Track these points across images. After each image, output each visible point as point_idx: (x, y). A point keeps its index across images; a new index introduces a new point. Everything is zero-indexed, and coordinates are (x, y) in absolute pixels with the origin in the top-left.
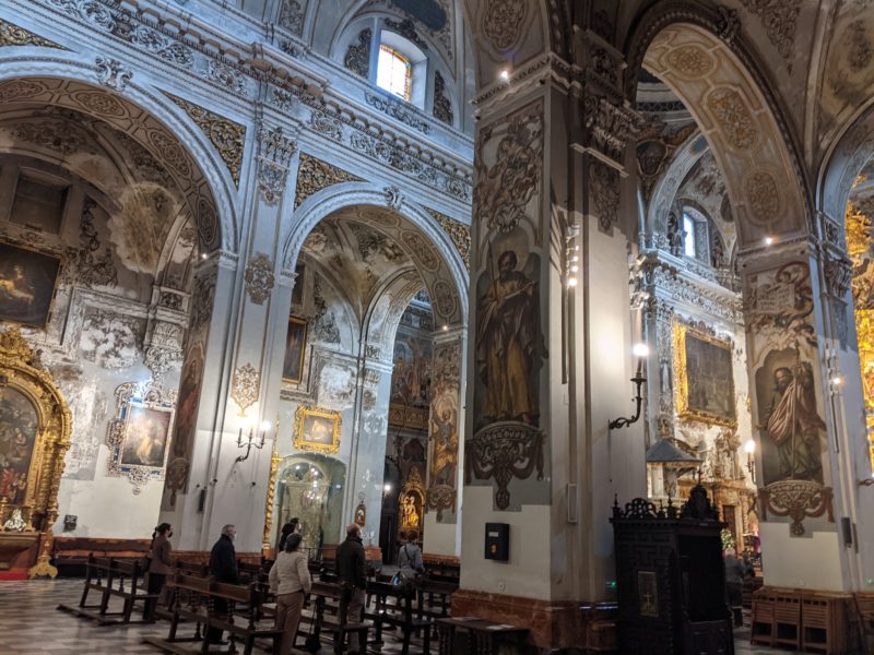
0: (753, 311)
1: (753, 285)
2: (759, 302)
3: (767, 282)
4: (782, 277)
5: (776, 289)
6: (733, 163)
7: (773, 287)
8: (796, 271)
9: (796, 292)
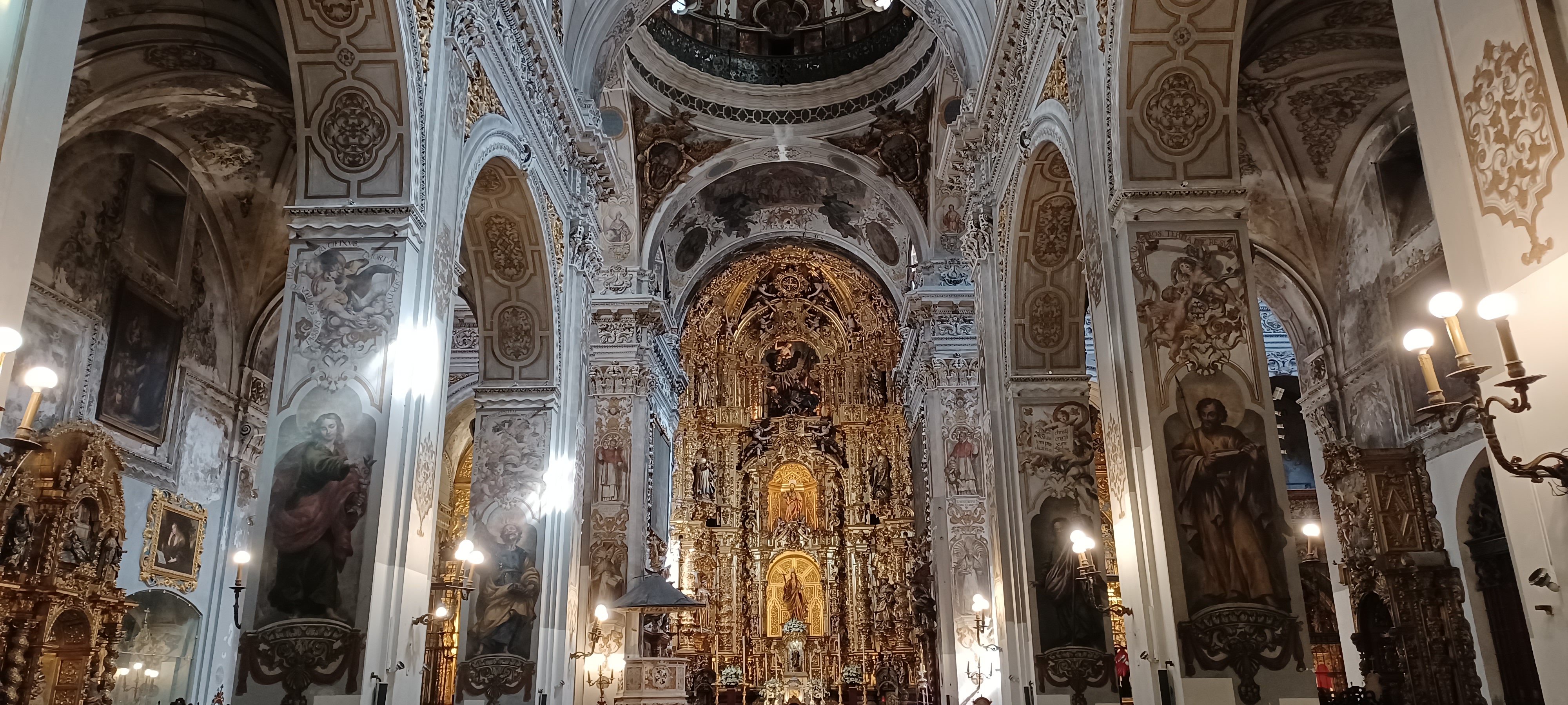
0: (1028, 448)
1: (1027, 419)
2: (1034, 439)
3: (1044, 418)
4: (1060, 416)
5: (1053, 428)
6: (1028, 274)
7: (1050, 425)
8: (1075, 412)
9: (1075, 436)
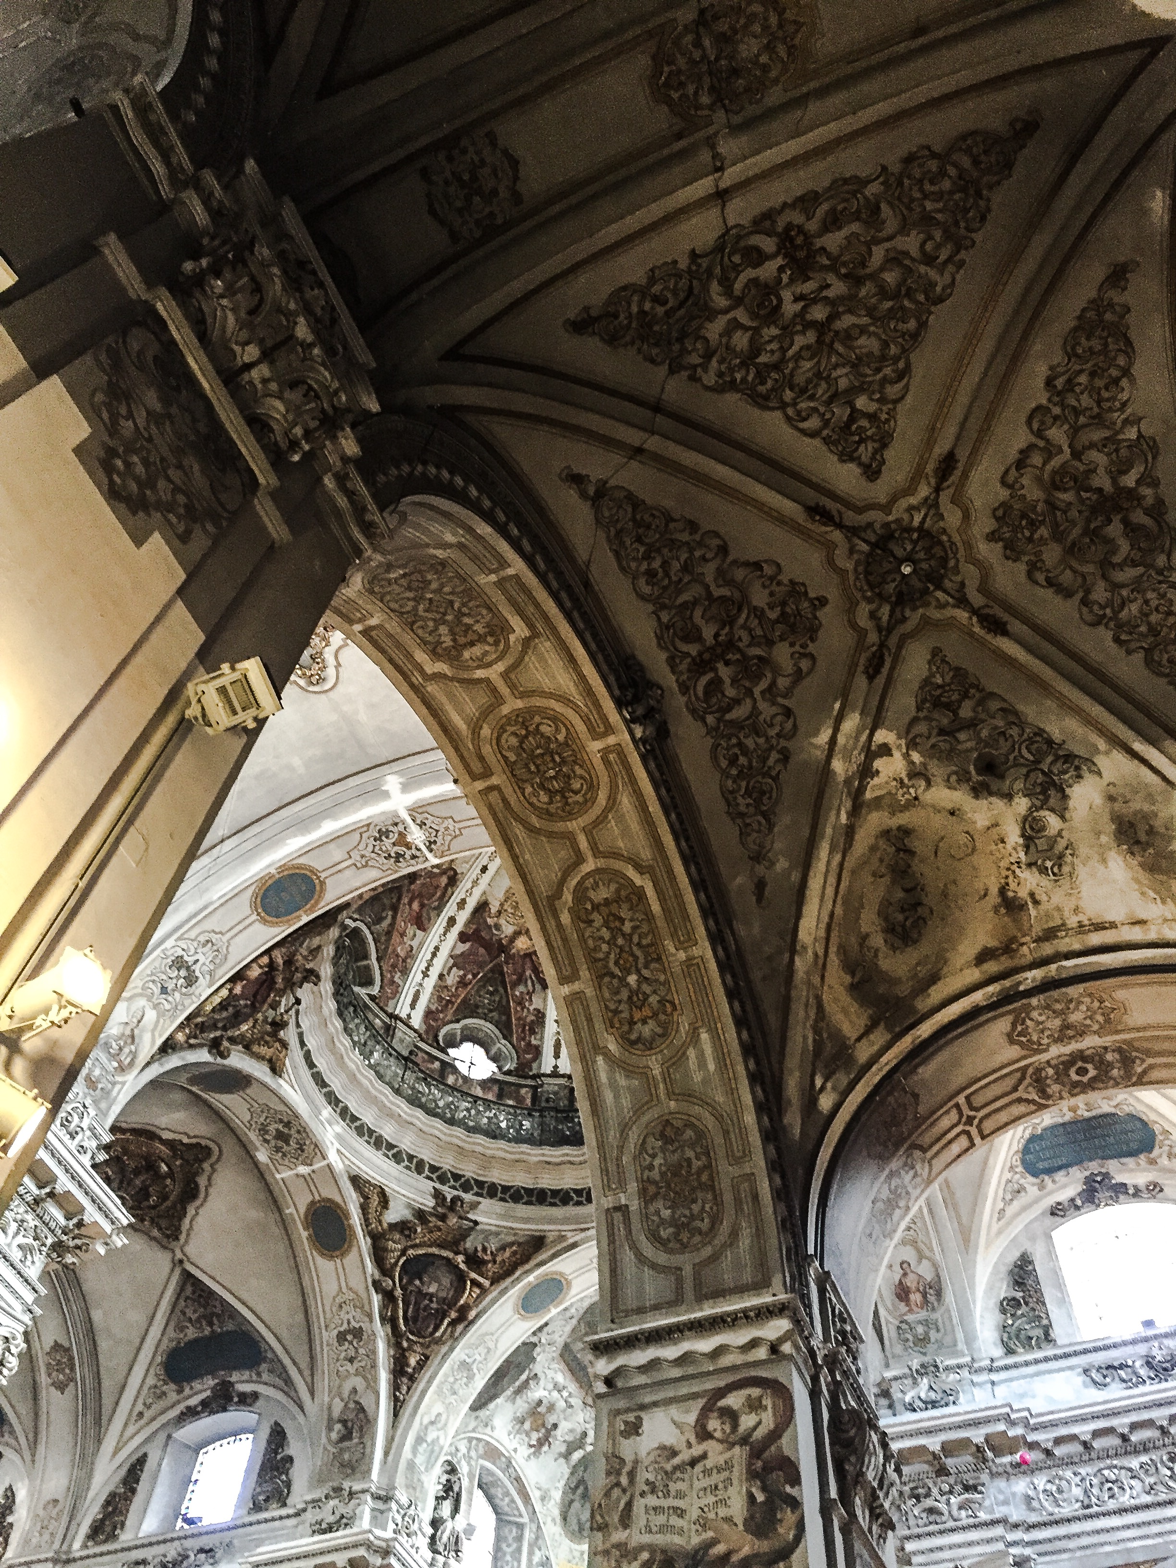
0: (619, 1536)
1: (628, 1448)
3: (670, 1437)
4: (713, 1424)
5: (693, 1463)
6: (613, 1085)
7: (685, 1455)
8: (754, 1406)
9: (752, 1475)
